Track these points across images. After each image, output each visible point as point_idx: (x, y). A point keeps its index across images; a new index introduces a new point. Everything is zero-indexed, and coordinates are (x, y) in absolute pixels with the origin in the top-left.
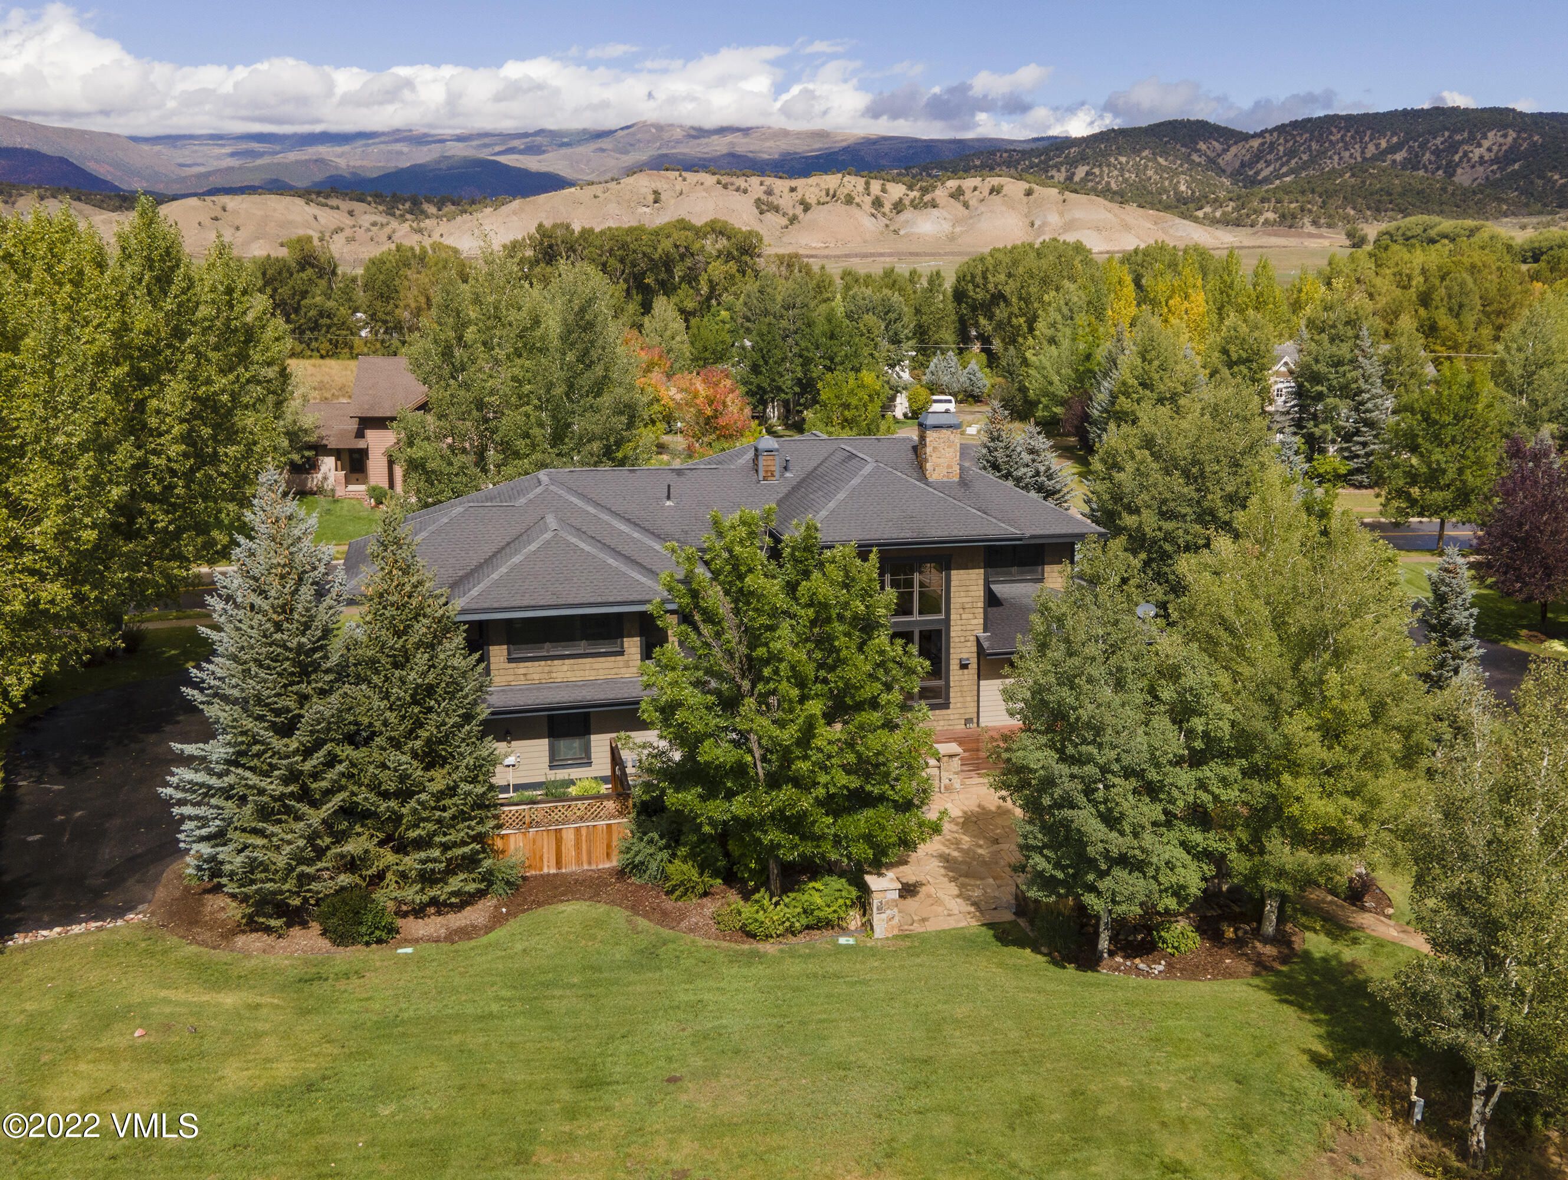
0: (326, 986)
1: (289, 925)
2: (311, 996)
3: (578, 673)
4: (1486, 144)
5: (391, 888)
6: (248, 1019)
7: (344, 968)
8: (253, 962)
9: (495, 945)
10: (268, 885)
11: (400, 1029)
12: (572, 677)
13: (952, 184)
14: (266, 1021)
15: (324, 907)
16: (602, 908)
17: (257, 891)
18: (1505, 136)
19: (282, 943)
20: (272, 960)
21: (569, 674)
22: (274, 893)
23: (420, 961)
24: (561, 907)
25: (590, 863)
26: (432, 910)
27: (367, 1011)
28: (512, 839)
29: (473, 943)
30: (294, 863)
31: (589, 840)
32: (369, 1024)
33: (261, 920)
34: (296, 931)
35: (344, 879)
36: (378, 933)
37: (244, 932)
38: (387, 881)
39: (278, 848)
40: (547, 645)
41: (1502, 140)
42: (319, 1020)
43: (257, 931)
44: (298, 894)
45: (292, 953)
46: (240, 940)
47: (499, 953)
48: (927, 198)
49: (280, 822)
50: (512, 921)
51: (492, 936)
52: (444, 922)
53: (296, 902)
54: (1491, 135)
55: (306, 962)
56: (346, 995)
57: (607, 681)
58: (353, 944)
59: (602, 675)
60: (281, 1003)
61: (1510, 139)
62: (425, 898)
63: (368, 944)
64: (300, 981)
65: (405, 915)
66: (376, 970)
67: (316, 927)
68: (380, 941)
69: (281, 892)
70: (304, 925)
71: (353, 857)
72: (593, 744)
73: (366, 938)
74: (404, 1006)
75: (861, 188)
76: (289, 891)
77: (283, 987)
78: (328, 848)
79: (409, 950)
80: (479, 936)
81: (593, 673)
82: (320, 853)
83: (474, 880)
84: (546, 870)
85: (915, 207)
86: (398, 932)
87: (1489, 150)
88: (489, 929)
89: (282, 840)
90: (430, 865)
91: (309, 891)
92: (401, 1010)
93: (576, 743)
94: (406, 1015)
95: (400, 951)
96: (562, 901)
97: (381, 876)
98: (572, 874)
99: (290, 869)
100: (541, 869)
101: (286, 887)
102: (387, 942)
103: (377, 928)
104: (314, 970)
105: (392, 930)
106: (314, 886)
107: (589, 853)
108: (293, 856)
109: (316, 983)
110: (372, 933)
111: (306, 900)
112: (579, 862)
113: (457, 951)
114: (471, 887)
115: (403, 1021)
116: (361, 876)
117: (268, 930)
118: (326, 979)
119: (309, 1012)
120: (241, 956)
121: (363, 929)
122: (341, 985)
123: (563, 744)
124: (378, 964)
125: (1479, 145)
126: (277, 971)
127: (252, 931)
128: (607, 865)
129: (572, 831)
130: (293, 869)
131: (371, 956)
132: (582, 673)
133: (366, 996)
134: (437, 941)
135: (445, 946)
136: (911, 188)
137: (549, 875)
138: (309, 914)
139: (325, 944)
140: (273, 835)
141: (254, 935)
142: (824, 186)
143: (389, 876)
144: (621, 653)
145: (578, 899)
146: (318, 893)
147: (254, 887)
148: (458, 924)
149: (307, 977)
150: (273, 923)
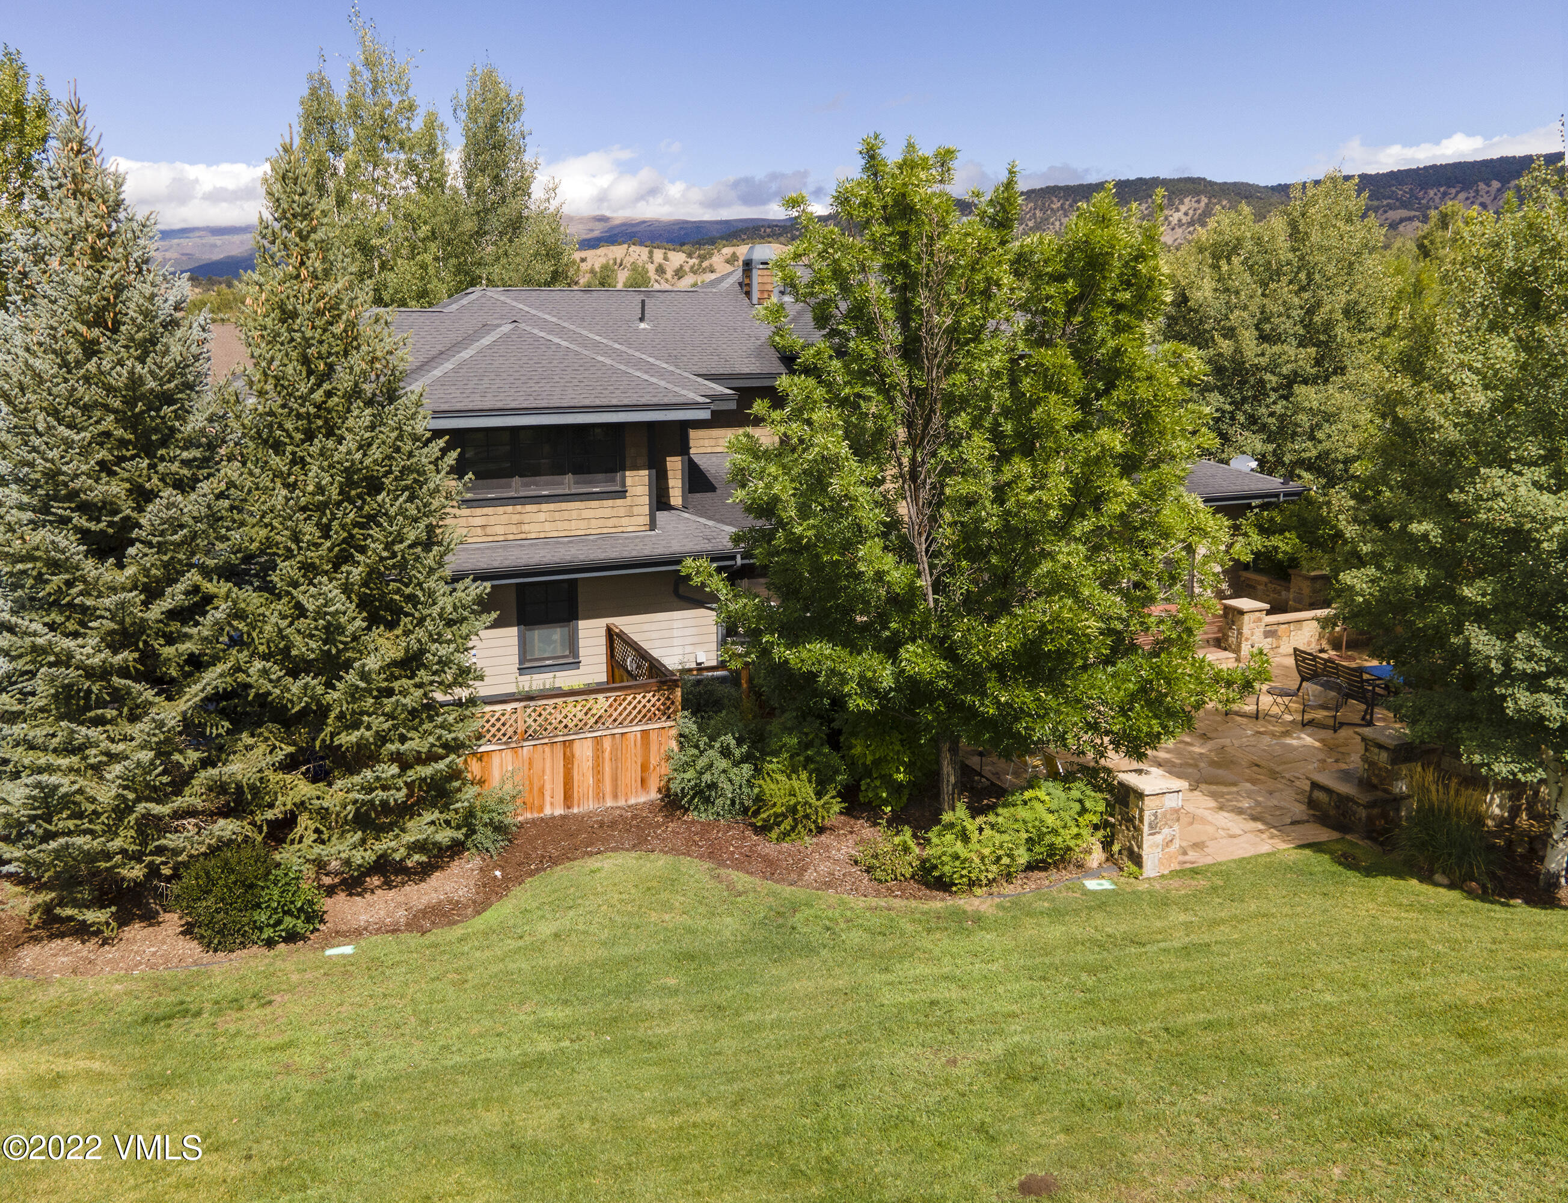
0: (198, 1026)
1: (123, 920)
2: (170, 1048)
3: (560, 525)
4: (1183, 209)
5: (308, 841)
6: (37, 1109)
7: (230, 989)
8: (53, 992)
9: (503, 930)
10: (79, 840)
11: (366, 1104)
12: (551, 529)
13: (727, 251)
14: (75, 1110)
15: (189, 880)
16: (659, 863)
17: (58, 854)
18: (1198, 201)
19: (110, 952)
20: (90, 985)
21: (548, 526)
22: (91, 857)
23: (374, 966)
24: (593, 863)
25: (615, 796)
26: (376, 881)
27: (288, 1069)
28: (496, 760)
29: (458, 931)
30: (131, 796)
31: (614, 759)
32: (298, 1099)
33: (69, 912)
34: (135, 931)
35: (226, 827)
36: (289, 921)
37: (36, 940)
38: (299, 830)
39: (97, 768)
40: (516, 480)
41: (1196, 205)
42: (188, 1098)
43: (62, 935)
44: (138, 857)
45: (129, 969)
46: (29, 955)
47: (512, 944)
48: (705, 264)
49: (100, 721)
50: (517, 891)
51: (492, 916)
52: (401, 899)
53: (135, 872)
54: (1187, 200)
55: (157, 985)
56: (240, 1041)
57: (604, 537)
58: (243, 945)
59: (595, 527)
60: (109, 1068)
61: (1203, 204)
62: (370, 857)
63: (270, 943)
64: (146, 1020)
65: (331, 891)
66: (291, 990)
67: (172, 921)
68: (292, 937)
69: (108, 856)
70: (150, 918)
71: (239, 787)
72: (581, 634)
73: (268, 933)
74: (362, 1055)
75: (645, 256)
76: (123, 852)
77: (112, 1036)
78: (194, 770)
79: (348, 950)
80: (465, 918)
81: (583, 524)
82: (181, 781)
83: (448, 823)
84: (548, 811)
85: (695, 273)
86: (322, 921)
87: (1186, 214)
88: (480, 907)
89: (107, 754)
90: (379, 795)
91: (160, 851)
92: (357, 1063)
93: (557, 634)
94: (370, 1075)
95: (329, 952)
96: (591, 854)
97: (289, 821)
98: (589, 815)
99: (122, 810)
100: (541, 809)
101: (117, 844)
102: (305, 938)
103: (288, 913)
104: (172, 998)
105: (314, 917)
106: (171, 841)
107: (615, 780)
108: (128, 782)
109: (176, 1023)
110: (279, 922)
111: (153, 871)
112: (599, 796)
113: (436, 946)
114: (444, 836)
115: (366, 1086)
116: (253, 823)
117: (83, 931)
118: (198, 1014)
119: (166, 1083)
120: (29, 982)
121: (262, 917)
122: (230, 1022)
123: (537, 634)
124: (295, 978)
125: (1178, 210)
126: (101, 1006)
127: (51, 937)
128: (642, 799)
129: (589, 742)
130: (130, 810)
131: (279, 964)
132: (566, 525)
133: (279, 1040)
134: (395, 931)
135: (412, 939)
136: (690, 256)
137: (553, 818)
138: (160, 896)
139: (192, 948)
140: (88, 744)
141: (57, 944)
142: (611, 256)
143: (303, 820)
144: (622, 494)
145: (614, 850)
146: (176, 852)
147: (53, 845)
148: (425, 900)
149: (160, 1012)
150: (92, 916)
